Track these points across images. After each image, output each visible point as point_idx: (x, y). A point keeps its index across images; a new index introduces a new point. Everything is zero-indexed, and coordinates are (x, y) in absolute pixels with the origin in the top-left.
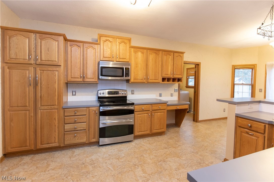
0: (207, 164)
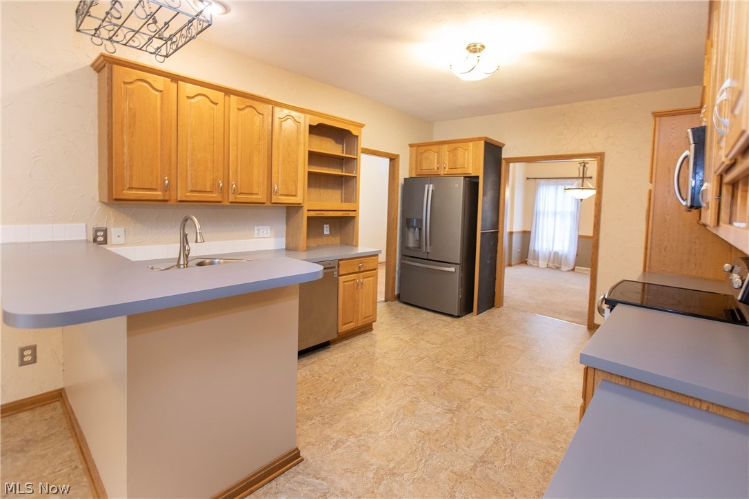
0: (351, 435)
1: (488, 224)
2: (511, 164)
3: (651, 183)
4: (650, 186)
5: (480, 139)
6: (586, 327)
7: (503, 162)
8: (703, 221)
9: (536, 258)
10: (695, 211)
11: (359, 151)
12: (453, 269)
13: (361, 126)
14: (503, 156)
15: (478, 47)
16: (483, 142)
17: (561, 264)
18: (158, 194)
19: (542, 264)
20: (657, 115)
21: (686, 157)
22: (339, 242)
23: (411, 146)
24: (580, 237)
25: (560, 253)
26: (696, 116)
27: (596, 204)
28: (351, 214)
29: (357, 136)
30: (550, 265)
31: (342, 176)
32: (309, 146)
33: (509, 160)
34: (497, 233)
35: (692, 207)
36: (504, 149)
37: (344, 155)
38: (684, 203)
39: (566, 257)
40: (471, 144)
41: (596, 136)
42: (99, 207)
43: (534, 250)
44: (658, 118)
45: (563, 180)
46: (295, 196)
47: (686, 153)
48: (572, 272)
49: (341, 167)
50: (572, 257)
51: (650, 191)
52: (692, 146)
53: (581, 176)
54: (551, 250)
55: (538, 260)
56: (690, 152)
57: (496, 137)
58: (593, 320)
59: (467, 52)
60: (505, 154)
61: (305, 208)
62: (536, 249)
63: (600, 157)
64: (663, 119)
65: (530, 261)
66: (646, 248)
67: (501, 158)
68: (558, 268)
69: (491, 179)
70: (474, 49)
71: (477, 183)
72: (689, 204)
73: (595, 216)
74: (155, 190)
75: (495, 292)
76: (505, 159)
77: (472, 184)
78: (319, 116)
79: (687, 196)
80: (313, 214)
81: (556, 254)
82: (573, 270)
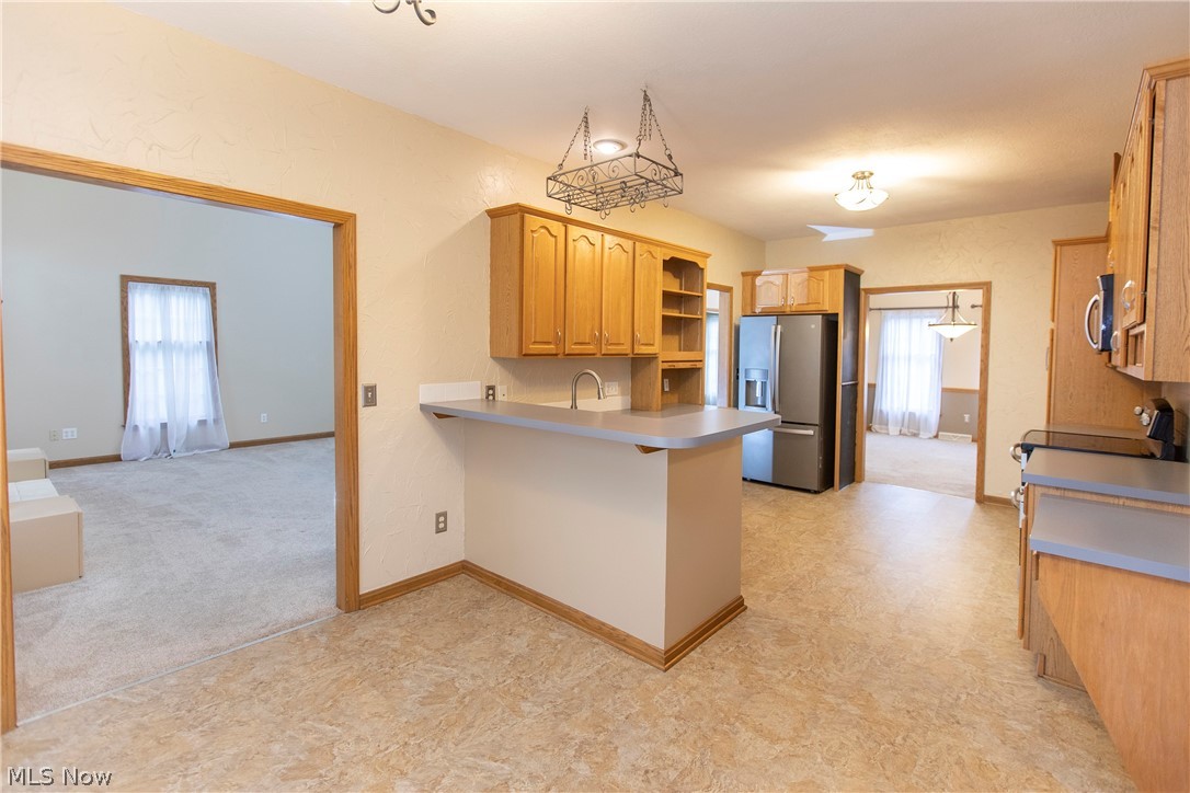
1: (849, 375)
2: (871, 296)
3: (1053, 320)
4: (1053, 325)
5: (838, 267)
6: (974, 501)
7: (863, 293)
8: (1113, 363)
9: (885, 422)
10: (1105, 354)
11: (705, 287)
12: (811, 432)
13: (707, 256)
14: (862, 286)
15: (866, 174)
16: (842, 271)
17: (919, 430)
18: (551, 348)
19: (893, 429)
20: (1058, 244)
21: (1096, 301)
22: (676, 400)
23: (744, 274)
24: (944, 390)
25: (917, 414)
26: (1101, 245)
27: (982, 346)
28: (698, 365)
29: (702, 269)
30: (905, 430)
31: (681, 318)
32: (664, 286)
33: (870, 291)
34: (856, 385)
35: (1102, 350)
36: (862, 277)
37: (683, 292)
38: (1095, 347)
39: (926, 420)
40: (827, 273)
41: (980, 261)
42: (491, 362)
43: (881, 411)
44: (1059, 248)
45: (918, 311)
46: (652, 345)
47: (1096, 297)
48: (935, 440)
49: (679, 307)
50: (934, 419)
51: (1052, 331)
52: (1102, 293)
53: (951, 304)
54: (904, 409)
55: (887, 425)
56: (1099, 297)
57: (855, 264)
58: (983, 490)
59: (854, 180)
60: (863, 285)
61: (660, 359)
62: (884, 408)
63: (986, 287)
64: (1065, 248)
65: (875, 426)
66: (1050, 396)
67: (859, 289)
68: (915, 435)
69: (850, 316)
70: (861, 176)
71: (837, 322)
72: (1100, 347)
73: (982, 361)
74: (548, 343)
75: (854, 463)
76: (865, 290)
77: (831, 324)
78: (670, 248)
79: (1098, 338)
80: (666, 366)
81: (912, 415)
82: (936, 437)
